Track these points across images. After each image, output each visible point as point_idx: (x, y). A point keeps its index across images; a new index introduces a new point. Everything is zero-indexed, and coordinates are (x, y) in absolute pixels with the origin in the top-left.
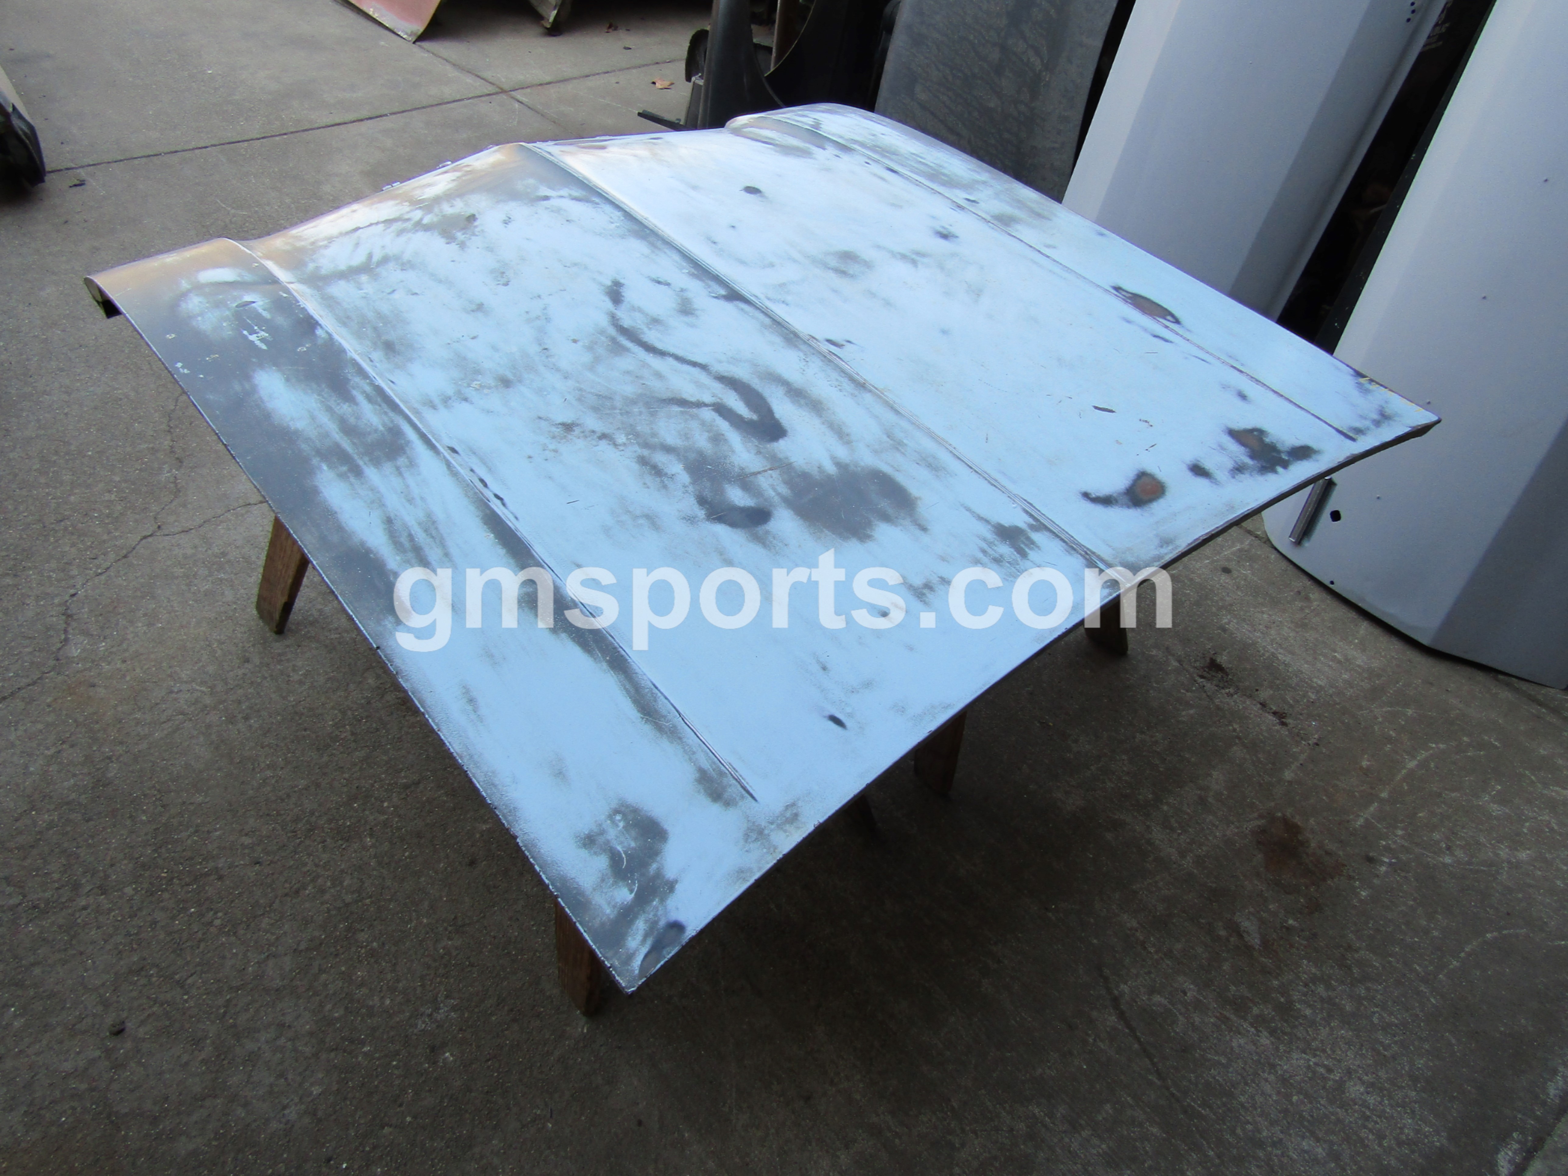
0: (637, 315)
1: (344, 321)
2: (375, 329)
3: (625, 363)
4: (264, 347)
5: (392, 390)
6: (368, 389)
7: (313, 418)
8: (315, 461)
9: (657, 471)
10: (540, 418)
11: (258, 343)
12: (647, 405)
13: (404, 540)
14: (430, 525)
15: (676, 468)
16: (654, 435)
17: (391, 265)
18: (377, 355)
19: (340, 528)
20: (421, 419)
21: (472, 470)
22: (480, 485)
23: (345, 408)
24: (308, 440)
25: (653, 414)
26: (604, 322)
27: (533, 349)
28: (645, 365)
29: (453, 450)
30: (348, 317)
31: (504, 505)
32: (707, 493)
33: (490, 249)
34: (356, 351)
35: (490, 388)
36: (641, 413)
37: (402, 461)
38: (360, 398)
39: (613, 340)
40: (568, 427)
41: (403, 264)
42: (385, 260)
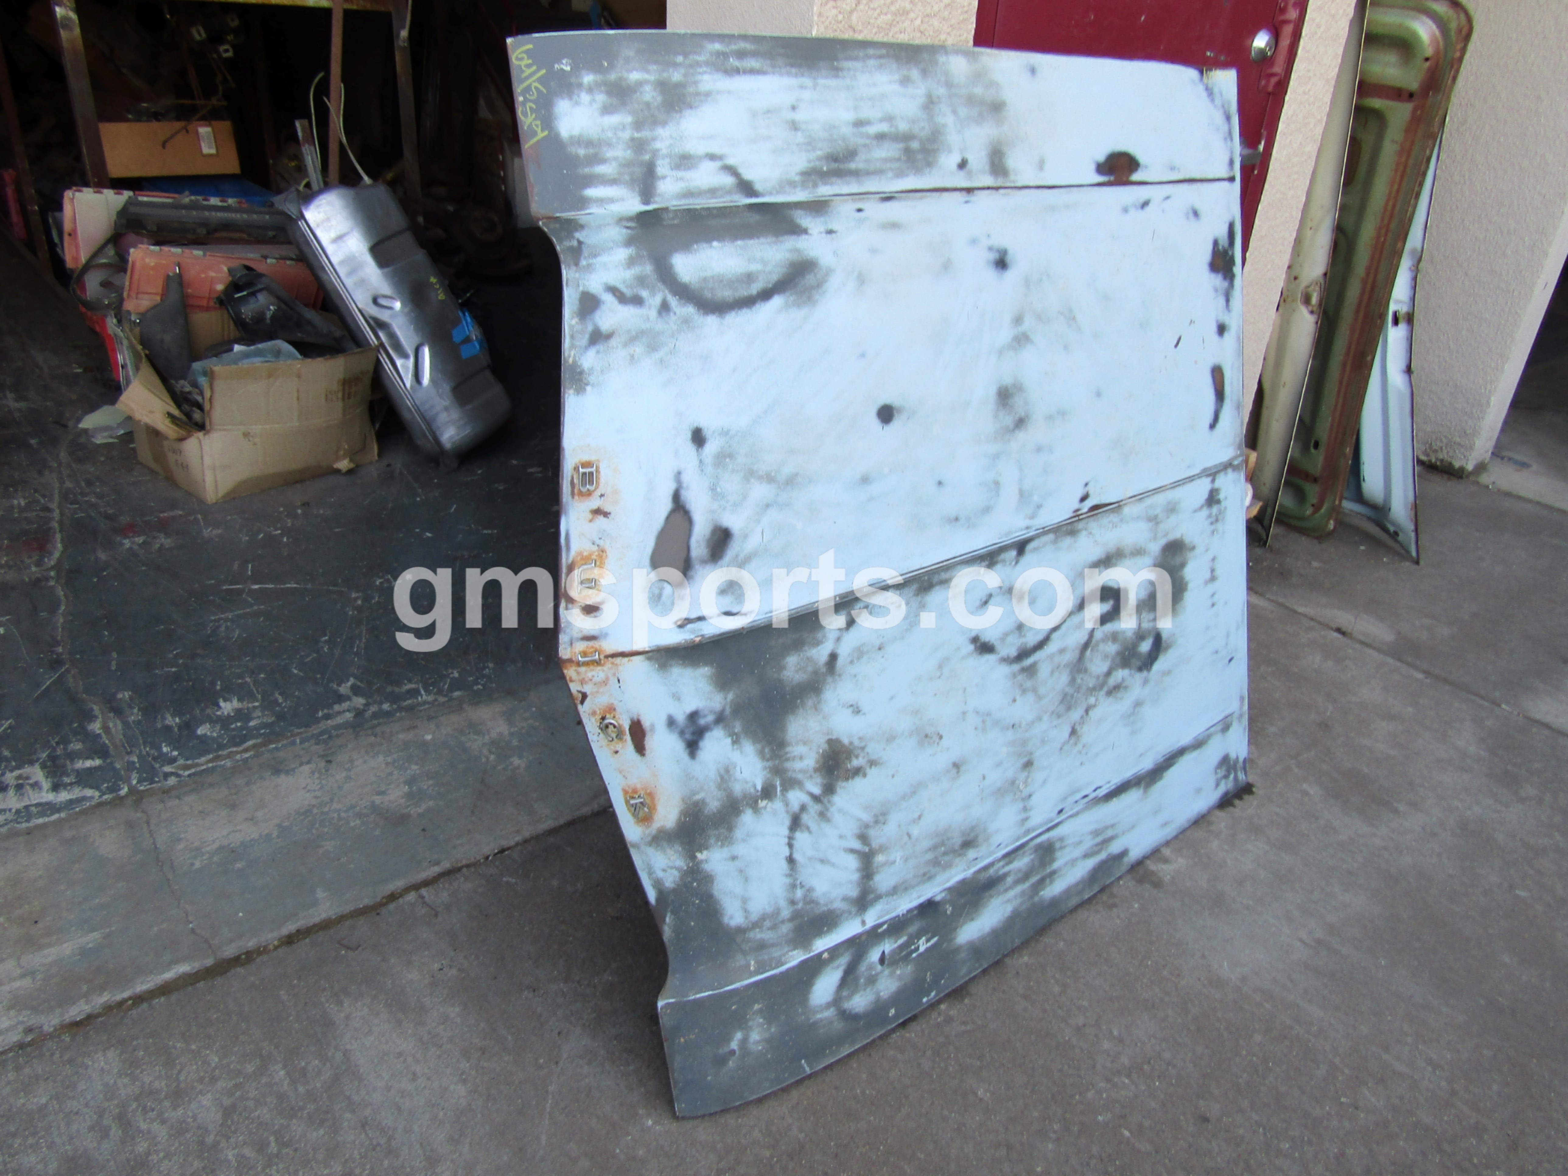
0: (1010, 639)
1: (927, 877)
2: (945, 854)
3: (1044, 671)
4: (935, 939)
5: (1007, 846)
6: (1001, 863)
7: (1009, 900)
8: (1036, 899)
9: (1117, 688)
10: (1061, 749)
11: (929, 944)
12: (1079, 671)
13: (1096, 849)
14: (1096, 833)
15: (1121, 674)
16: (1098, 677)
17: (872, 833)
18: (971, 854)
19: (1077, 884)
20: (1034, 830)
21: (1076, 802)
22: (1087, 800)
23: (1009, 880)
24: (1021, 904)
25: (1086, 671)
26: (1005, 670)
27: (1010, 735)
28: (1051, 657)
29: (1060, 812)
30: (924, 874)
31: (1100, 787)
32: (1138, 663)
33: (891, 738)
34: (965, 870)
35: (1028, 777)
36: (1082, 679)
37: (1058, 845)
38: (1007, 869)
39: (1023, 670)
40: (1073, 732)
41: (877, 822)
42: (863, 838)
